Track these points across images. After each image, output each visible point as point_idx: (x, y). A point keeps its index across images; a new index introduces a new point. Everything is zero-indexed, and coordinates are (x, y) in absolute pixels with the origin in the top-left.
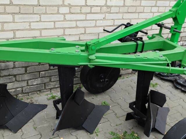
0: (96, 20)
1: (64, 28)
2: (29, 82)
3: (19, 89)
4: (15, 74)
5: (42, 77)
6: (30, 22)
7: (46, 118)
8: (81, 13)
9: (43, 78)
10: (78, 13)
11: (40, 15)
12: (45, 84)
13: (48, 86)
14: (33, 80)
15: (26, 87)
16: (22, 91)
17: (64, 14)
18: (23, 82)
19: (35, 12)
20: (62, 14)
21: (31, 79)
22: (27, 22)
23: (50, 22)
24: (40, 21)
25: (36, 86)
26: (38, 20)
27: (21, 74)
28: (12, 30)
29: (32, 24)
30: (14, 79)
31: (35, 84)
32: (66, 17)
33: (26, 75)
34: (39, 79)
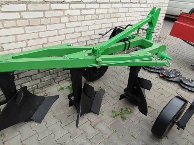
0: (89, 26)
1: (65, 34)
2: (42, 79)
3: (35, 86)
4: (30, 75)
5: (51, 74)
6: (39, 32)
7: (60, 106)
8: (78, 21)
9: (53, 75)
10: (75, 21)
11: (46, 26)
12: (54, 79)
13: (56, 80)
14: (45, 77)
15: (40, 83)
16: (37, 87)
17: (65, 23)
18: (38, 80)
19: (42, 24)
20: (63, 23)
21: (43, 77)
22: (36, 32)
23: (54, 30)
24: (47, 30)
25: (47, 81)
26: (45, 30)
27: (35, 74)
28: (24, 40)
29: (40, 33)
30: (30, 79)
31: (46, 80)
32: (67, 26)
33: (39, 75)
34: (49, 76)
